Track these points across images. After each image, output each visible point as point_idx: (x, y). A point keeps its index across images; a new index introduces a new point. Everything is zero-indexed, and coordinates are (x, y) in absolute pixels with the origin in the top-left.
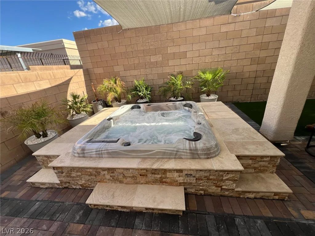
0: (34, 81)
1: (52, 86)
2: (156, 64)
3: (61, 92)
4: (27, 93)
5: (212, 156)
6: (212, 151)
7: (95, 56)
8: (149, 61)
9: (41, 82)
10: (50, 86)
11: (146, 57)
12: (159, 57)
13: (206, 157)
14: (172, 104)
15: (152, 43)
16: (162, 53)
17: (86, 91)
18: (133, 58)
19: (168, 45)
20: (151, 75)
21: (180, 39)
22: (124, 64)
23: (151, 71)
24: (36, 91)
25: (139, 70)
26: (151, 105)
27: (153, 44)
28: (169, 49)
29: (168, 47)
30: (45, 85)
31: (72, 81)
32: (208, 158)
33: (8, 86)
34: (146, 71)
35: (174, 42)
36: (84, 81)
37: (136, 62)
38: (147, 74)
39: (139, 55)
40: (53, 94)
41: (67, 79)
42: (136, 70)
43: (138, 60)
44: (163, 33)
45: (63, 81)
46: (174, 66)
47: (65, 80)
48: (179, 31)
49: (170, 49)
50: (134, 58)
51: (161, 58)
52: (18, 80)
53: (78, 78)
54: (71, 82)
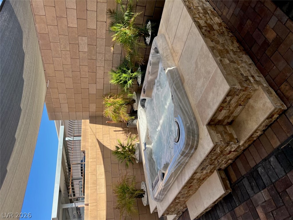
0: (97, 178)
1: (103, 163)
2: (92, 46)
3: (110, 157)
4: (105, 187)
5: (195, 144)
6: (190, 144)
7: (75, 108)
8: (86, 55)
9: (98, 172)
10: (103, 165)
11: (81, 57)
12: (82, 40)
13: (193, 150)
14: (150, 67)
15: (62, 46)
16: (77, 36)
17: (115, 127)
18: (81, 72)
19: (65, 25)
20: (107, 56)
21: (56, 7)
22: (88, 82)
23: (101, 54)
24: (105, 179)
25: (98, 68)
26: (144, 89)
27: (64, 45)
28: (70, 25)
29: (69, 26)
30: (101, 169)
31: (101, 141)
32: (196, 149)
33: (98, 197)
34: (101, 60)
35: (61, 17)
36: (103, 126)
37: (86, 69)
38: (105, 60)
39: (78, 64)
40: (111, 165)
41: (98, 146)
42: (97, 72)
43: (84, 67)
44: (49, 30)
45: (100, 150)
46: (97, 21)
47: (99, 148)
48: (44, 6)
49: (72, 23)
50: (81, 70)
51: (84, 38)
52: (94, 189)
53: (98, 133)
54: (102, 143)
